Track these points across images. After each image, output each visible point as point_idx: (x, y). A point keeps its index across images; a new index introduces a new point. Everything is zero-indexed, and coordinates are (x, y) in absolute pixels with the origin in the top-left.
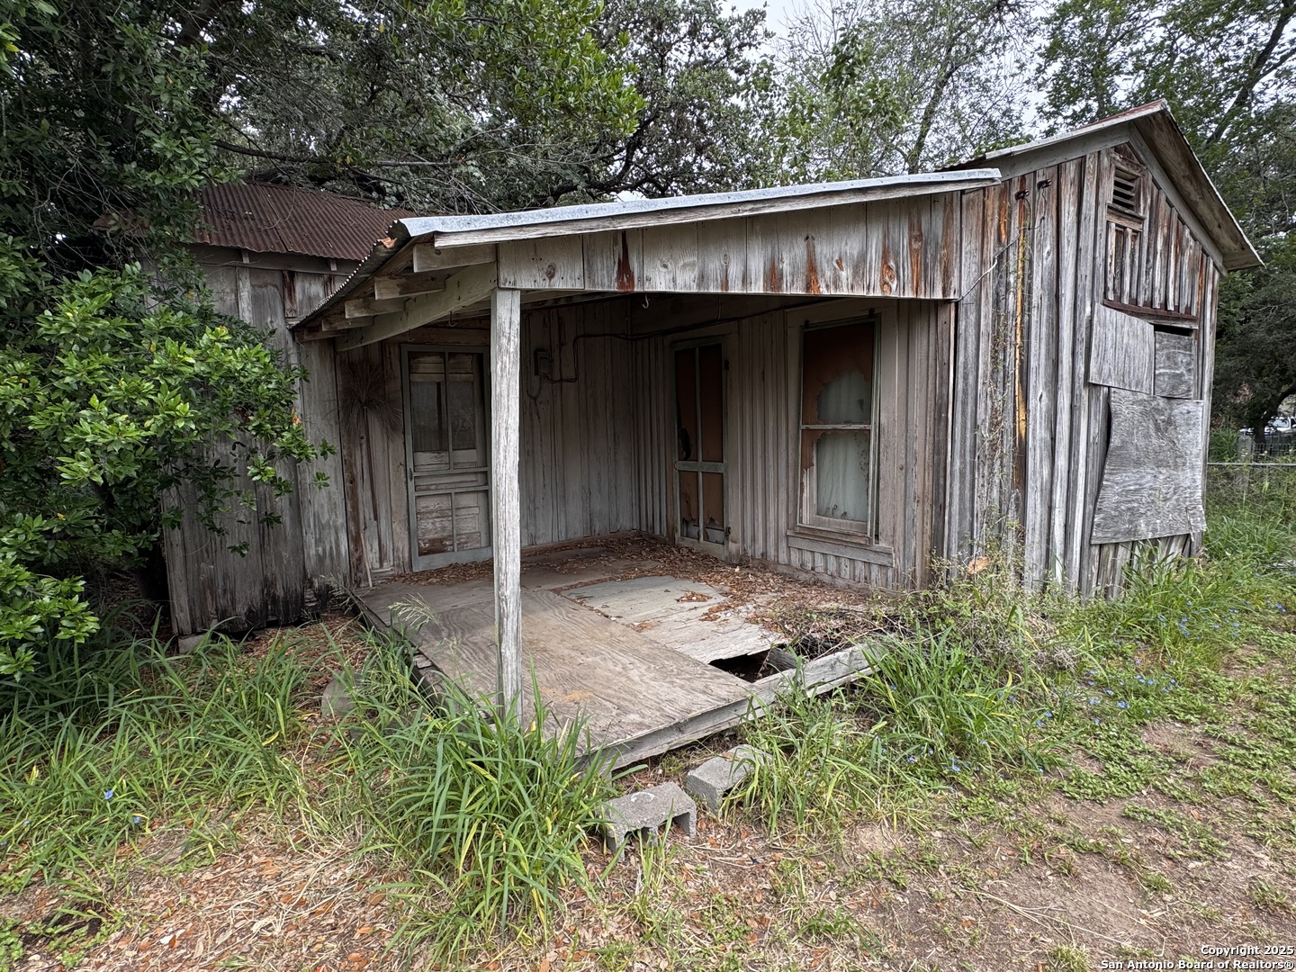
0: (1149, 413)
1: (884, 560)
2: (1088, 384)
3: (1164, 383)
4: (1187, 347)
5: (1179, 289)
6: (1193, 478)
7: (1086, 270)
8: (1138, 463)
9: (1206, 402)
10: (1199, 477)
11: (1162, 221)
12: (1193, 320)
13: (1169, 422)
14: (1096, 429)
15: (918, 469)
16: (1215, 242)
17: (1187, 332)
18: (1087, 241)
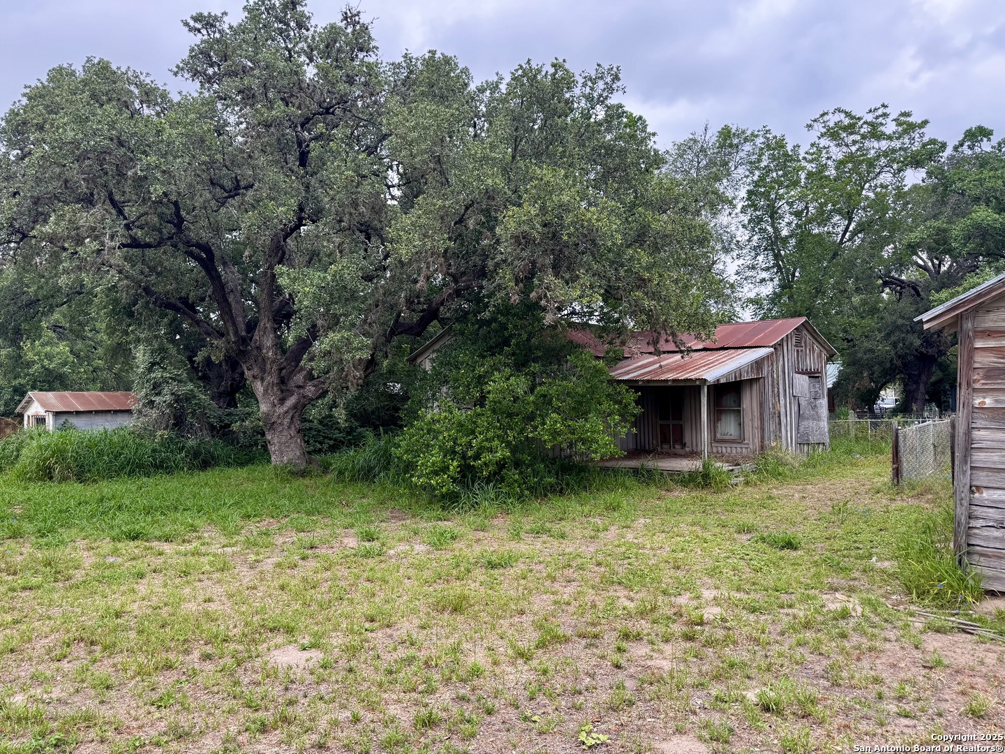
0: (810, 403)
1: (747, 446)
2: (793, 396)
3: (813, 394)
4: (819, 382)
5: (814, 364)
6: (824, 424)
7: (790, 364)
8: (808, 419)
9: (826, 399)
10: (826, 424)
11: (808, 345)
12: (819, 373)
13: (815, 406)
14: (796, 408)
15: (756, 420)
16: (824, 347)
17: (818, 377)
18: (790, 357)
